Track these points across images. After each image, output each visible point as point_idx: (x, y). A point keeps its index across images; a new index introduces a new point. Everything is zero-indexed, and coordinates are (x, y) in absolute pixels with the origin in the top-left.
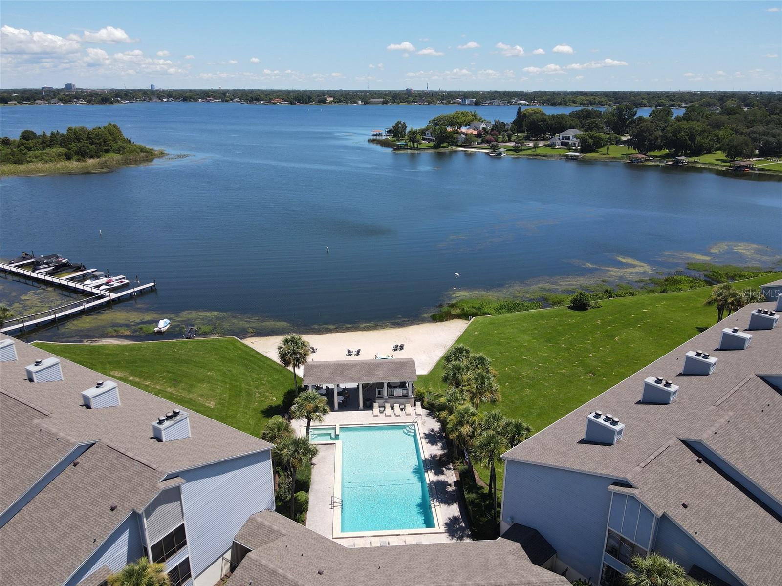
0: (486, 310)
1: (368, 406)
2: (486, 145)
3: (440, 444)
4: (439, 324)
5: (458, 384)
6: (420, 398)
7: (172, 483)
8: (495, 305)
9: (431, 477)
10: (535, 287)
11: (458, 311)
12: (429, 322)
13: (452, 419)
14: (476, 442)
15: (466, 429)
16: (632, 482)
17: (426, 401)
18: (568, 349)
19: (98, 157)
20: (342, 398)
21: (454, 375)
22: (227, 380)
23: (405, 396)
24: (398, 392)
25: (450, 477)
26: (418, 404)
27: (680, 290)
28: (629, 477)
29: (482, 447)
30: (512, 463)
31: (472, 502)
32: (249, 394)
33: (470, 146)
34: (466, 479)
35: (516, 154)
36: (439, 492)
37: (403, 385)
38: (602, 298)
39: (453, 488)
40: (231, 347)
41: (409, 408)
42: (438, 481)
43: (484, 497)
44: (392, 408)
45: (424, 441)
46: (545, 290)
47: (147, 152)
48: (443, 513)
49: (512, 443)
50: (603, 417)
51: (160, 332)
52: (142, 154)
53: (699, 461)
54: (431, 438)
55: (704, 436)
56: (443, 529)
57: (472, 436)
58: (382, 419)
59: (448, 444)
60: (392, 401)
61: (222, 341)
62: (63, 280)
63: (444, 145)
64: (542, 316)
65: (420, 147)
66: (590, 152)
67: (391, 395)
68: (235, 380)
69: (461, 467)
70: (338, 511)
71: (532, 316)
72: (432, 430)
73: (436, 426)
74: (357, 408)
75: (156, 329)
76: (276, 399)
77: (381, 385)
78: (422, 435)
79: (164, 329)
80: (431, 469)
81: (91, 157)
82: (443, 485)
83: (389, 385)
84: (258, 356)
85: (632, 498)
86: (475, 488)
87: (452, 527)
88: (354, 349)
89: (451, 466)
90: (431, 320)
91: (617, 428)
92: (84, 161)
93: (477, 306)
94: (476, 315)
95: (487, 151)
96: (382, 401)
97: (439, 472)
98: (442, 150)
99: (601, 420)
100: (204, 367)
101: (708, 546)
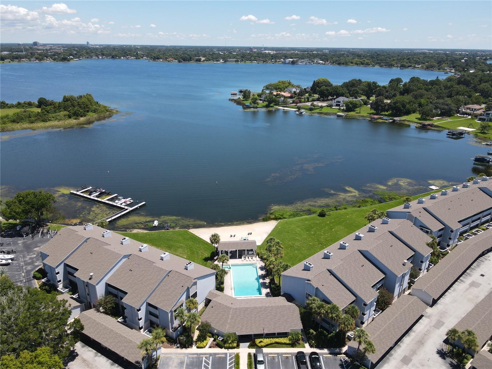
0: (285, 216)
1: (240, 257)
2: (295, 104)
3: (264, 271)
4: (265, 222)
5: (270, 251)
6: (258, 254)
7: (195, 280)
8: (288, 214)
9: (261, 281)
10: (306, 204)
11: (274, 216)
12: (262, 221)
13: (268, 263)
14: (274, 270)
15: (272, 266)
16: (311, 280)
17: (260, 255)
18: (314, 234)
19: (85, 116)
20: (231, 255)
21: (269, 248)
22: (188, 247)
23: (253, 254)
24: (250, 253)
25: (267, 281)
26: (257, 256)
27: (366, 206)
28: (310, 279)
29: (276, 271)
30: (284, 276)
31: (273, 288)
32: (197, 253)
33: (285, 106)
34: (272, 281)
35: (311, 112)
36: (264, 285)
37: (252, 250)
38: (333, 210)
39: (268, 284)
40: (186, 234)
41: (254, 258)
42: (263, 282)
43: (277, 287)
44: (248, 258)
45: (259, 270)
46: (311, 205)
47: (110, 111)
48: (265, 291)
49: (285, 270)
50: (308, 263)
51: (155, 226)
52: (107, 113)
53: (330, 275)
54: (262, 269)
55: (333, 269)
56: (264, 295)
57: (273, 268)
58: (245, 262)
59: (267, 271)
60: (248, 256)
61: (181, 231)
62: (105, 200)
63: (272, 105)
64: (306, 220)
65: (258, 106)
66: (350, 111)
67: (248, 254)
68: (191, 247)
69: (271, 277)
70: (233, 291)
71: (302, 220)
72: (262, 266)
73: (263, 264)
74: (236, 258)
75: (154, 225)
76: (207, 255)
77: (244, 250)
78: (259, 268)
79: (157, 225)
80: (261, 278)
81: (82, 116)
82: (265, 283)
83: (247, 250)
84: (197, 237)
85: (310, 284)
86: (274, 284)
87: (267, 295)
88: (233, 235)
89: (268, 278)
90: (262, 220)
91: (311, 266)
92: (78, 119)
93: (281, 214)
94: (280, 219)
95: (295, 110)
96: (245, 256)
97: (264, 279)
98: (271, 109)
99: (307, 264)
100: (178, 242)
101: (326, 294)
